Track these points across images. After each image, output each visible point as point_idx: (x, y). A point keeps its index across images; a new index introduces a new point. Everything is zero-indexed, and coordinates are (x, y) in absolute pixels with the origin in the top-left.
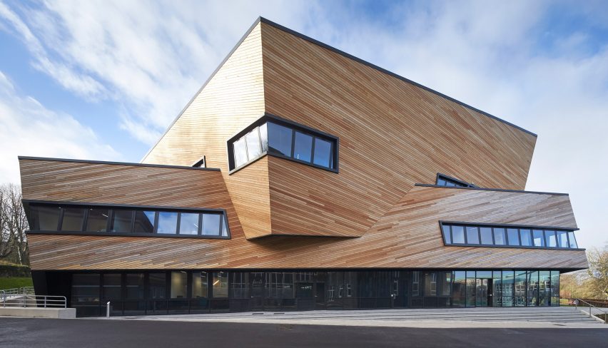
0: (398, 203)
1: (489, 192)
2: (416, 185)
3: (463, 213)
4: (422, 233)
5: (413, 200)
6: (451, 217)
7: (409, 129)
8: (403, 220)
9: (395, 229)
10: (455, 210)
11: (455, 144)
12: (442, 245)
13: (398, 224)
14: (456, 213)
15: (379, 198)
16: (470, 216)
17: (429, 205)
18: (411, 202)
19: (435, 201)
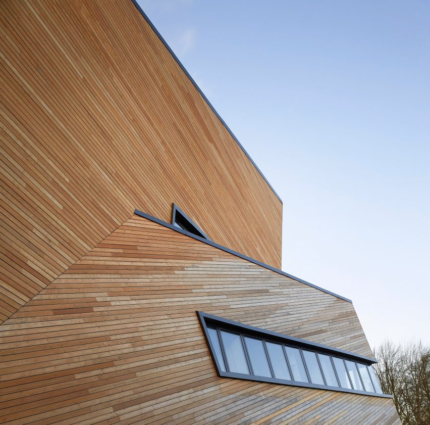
0: (101, 245)
1: (263, 270)
2: (137, 214)
3: (237, 304)
4: (166, 339)
5: (134, 247)
6: (217, 308)
7: (121, 78)
8: (119, 294)
9: (103, 317)
10: (221, 294)
11: (195, 159)
12: (212, 374)
13: (106, 304)
14: (223, 300)
15: (57, 213)
16: (247, 313)
17: (171, 269)
18: (130, 250)
19: (182, 262)
